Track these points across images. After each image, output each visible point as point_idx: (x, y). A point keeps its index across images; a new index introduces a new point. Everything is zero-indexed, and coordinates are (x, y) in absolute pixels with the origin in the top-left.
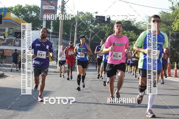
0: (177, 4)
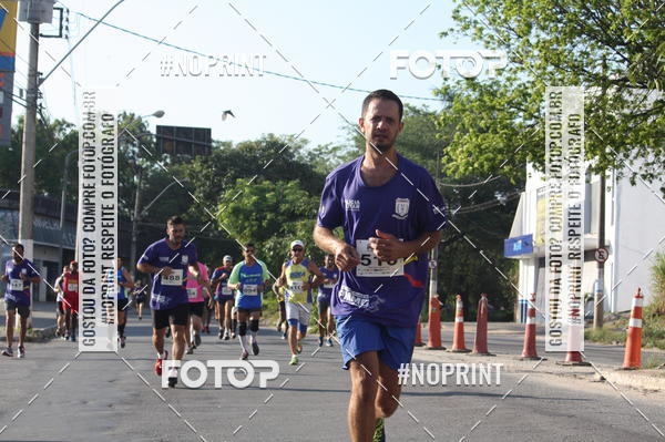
0: (461, 79)
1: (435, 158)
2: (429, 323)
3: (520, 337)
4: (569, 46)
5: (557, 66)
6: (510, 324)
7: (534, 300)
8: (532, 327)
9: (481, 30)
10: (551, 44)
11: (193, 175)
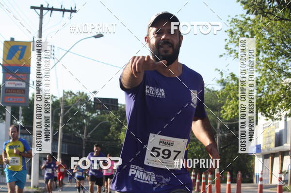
0: (229, 75)
1: (217, 111)
2: (215, 184)
3: (256, 190)
4: (276, 60)
5: (271, 69)
6: (252, 184)
7: (262, 174)
8: (261, 186)
9: (237, 54)
10: (269, 60)
11: (110, 119)
